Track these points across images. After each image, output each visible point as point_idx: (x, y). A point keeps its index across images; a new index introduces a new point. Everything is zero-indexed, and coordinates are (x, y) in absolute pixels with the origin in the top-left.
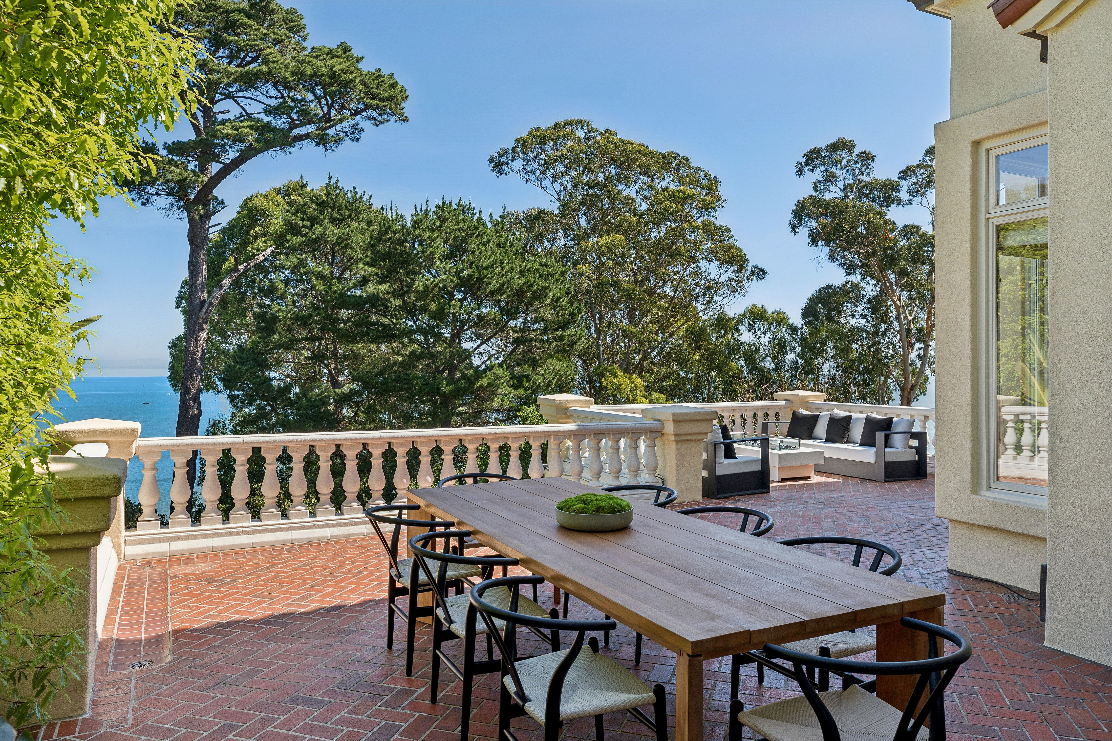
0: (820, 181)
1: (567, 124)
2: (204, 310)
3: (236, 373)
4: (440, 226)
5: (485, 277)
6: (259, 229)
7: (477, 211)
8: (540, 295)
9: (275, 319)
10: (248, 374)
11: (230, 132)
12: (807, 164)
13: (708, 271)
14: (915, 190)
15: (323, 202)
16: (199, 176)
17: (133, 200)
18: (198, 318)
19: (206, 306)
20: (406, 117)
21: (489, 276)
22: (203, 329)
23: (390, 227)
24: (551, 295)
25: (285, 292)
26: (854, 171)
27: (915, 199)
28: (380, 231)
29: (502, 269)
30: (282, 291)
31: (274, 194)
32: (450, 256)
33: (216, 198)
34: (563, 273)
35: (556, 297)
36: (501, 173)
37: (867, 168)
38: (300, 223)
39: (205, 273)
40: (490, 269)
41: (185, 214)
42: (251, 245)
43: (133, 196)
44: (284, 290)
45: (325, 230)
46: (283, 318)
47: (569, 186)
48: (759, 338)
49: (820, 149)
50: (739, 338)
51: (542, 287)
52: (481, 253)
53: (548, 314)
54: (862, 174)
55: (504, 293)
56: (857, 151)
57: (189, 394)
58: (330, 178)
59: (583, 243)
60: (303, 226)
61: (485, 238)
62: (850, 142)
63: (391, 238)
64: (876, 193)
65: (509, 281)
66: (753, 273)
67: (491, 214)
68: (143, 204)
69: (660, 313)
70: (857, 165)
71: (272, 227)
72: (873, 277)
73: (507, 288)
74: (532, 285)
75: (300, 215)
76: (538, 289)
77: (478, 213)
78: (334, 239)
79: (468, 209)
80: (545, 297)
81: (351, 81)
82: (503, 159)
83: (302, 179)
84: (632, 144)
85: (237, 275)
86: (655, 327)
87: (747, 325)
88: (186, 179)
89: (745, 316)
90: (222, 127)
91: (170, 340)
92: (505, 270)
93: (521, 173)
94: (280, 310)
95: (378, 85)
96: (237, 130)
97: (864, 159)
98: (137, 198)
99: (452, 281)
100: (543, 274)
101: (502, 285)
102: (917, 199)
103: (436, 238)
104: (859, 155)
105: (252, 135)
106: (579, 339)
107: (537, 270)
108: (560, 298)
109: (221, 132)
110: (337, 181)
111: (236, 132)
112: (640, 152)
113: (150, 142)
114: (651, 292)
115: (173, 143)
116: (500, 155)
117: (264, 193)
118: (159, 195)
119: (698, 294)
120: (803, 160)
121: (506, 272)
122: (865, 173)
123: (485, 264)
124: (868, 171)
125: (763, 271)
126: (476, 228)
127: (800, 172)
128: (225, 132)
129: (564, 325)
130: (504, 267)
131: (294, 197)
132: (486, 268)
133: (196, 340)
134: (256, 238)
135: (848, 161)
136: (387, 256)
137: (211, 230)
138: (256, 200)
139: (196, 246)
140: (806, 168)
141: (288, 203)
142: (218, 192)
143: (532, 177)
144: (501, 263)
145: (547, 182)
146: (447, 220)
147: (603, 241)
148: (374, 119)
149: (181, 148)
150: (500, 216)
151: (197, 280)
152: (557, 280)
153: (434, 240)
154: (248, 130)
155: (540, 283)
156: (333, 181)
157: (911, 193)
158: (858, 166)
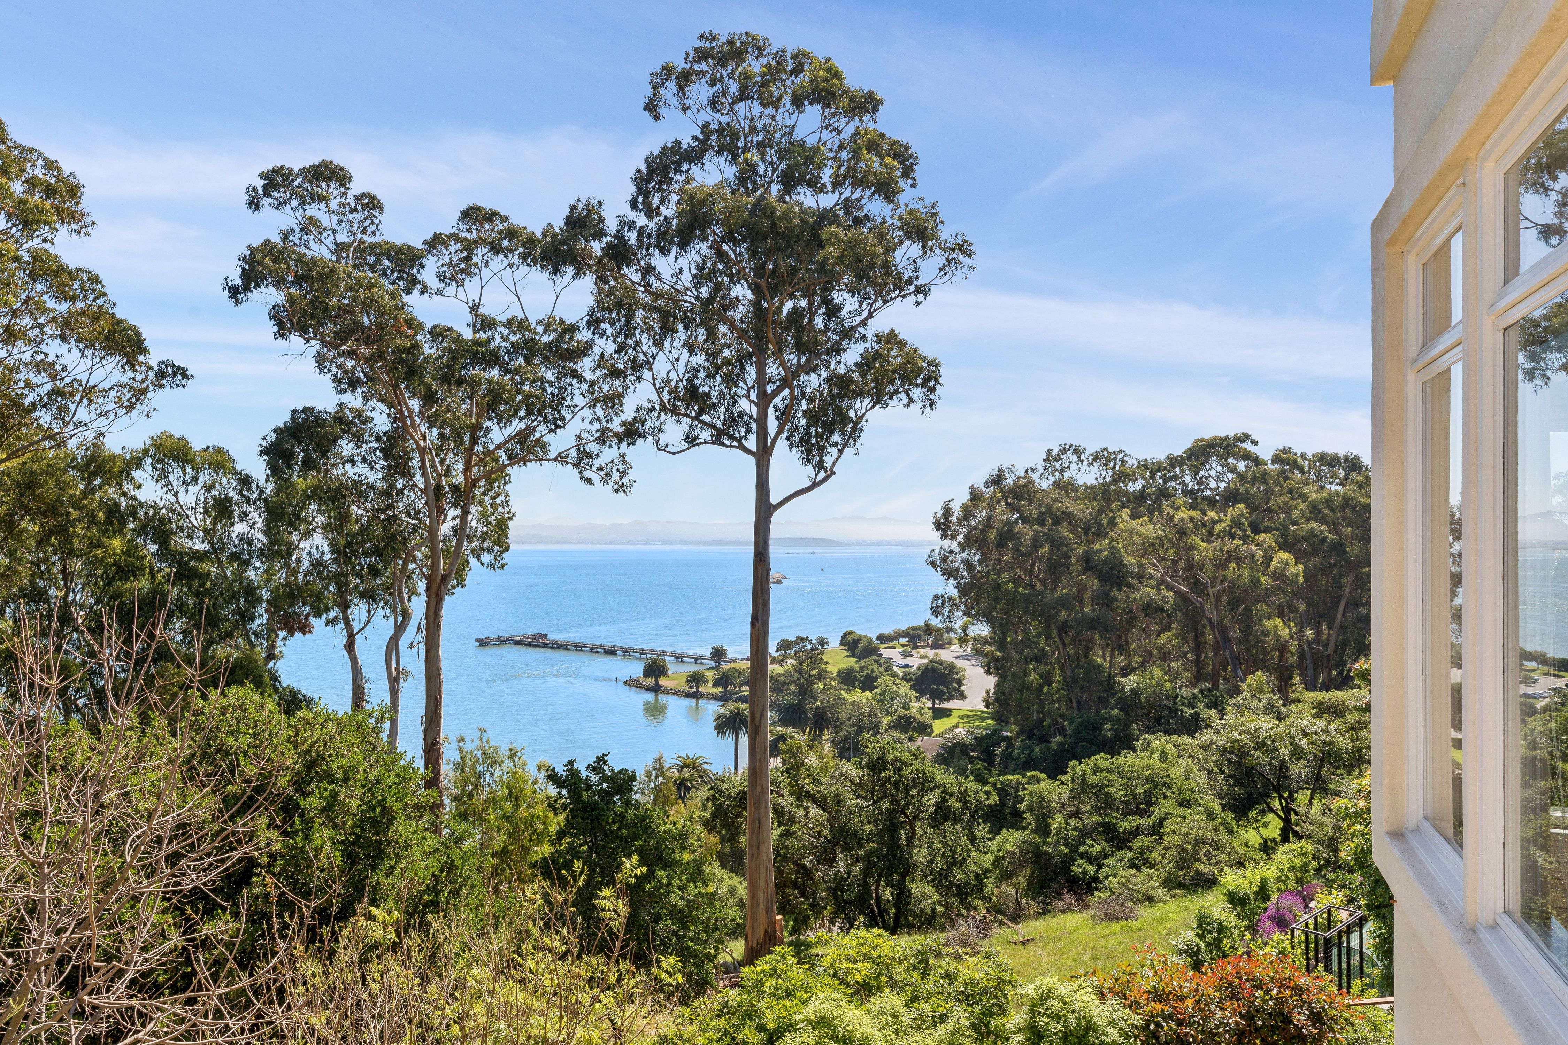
0: (292, 230)
13: (61, 361)
14: (448, 275)
26: (351, 224)
27: (447, 288)
37: (372, 223)
48: (176, 495)
49: (290, 170)
50: (137, 493)
54: (364, 232)
56: (356, 188)
62: (342, 169)
64: (387, 263)
66: (161, 375)
70: (354, 215)
72: (381, 400)
87: (149, 469)
89: (146, 452)
97: (364, 207)
102: (451, 290)
104: (359, 198)
119: (33, 404)
120: (259, 184)
122: (370, 230)
124: (373, 228)
125: (183, 372)
127: (254, 204)
135: (341, 205)
140: (266, 201)
157: (442, 278)
158: (358, 216)
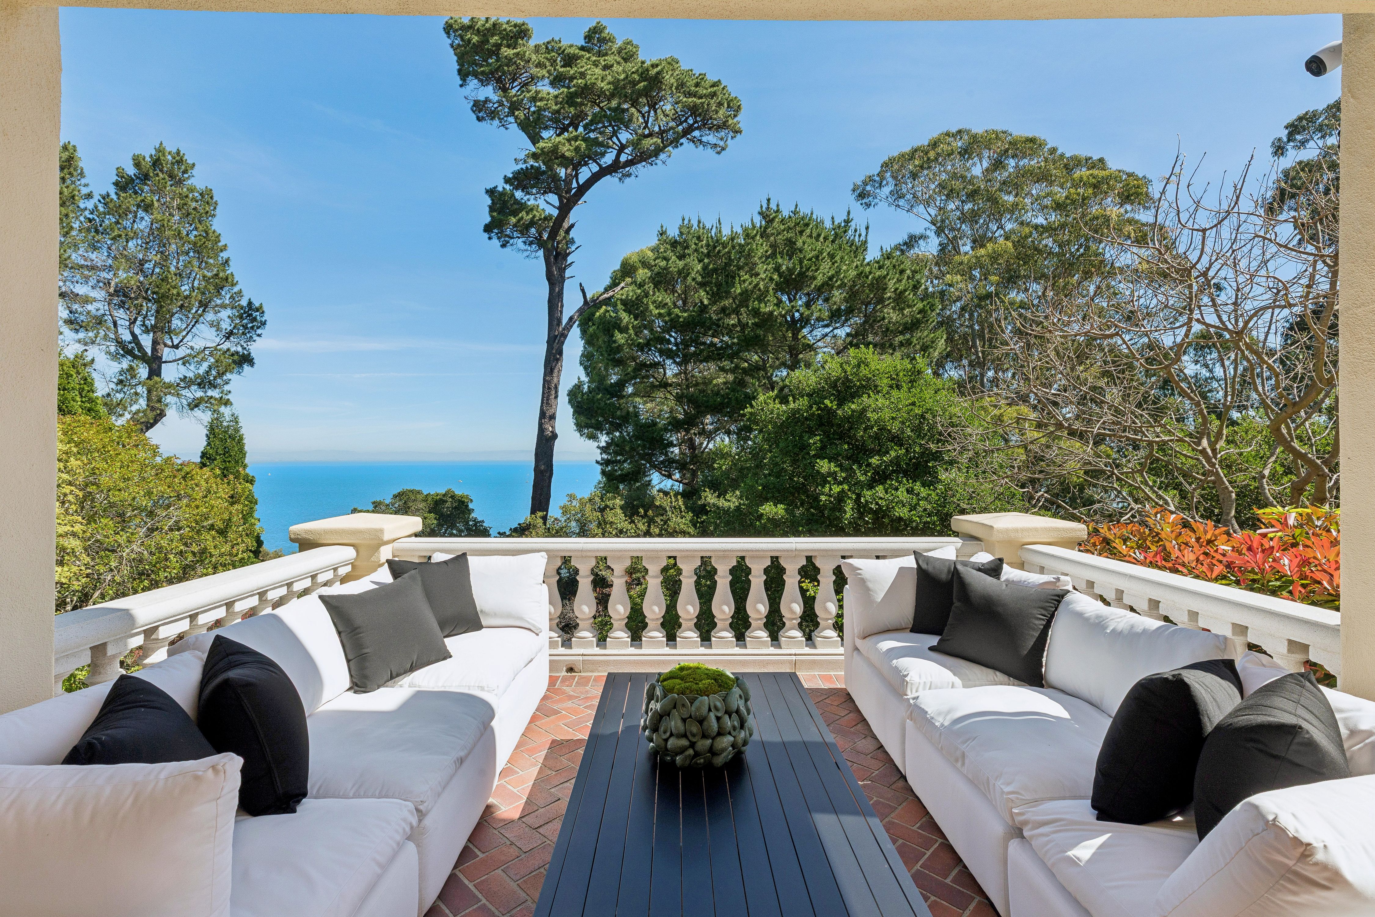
1: (946, 137)
2: (557, 341)
12: (1290, 138)
15: (676, 241)
18: (554, 349)
19: (558, 338)
20: (741, 130)
22: (557, 359)
36: (868, 205)
39: (559, 309)
40: (814, 260)
41: (541, 254)
43: (499, 241)
57: (546, 418)
58: (683, 220)
67: (833, 220)
81: (658, 73)
82: (867, 189)
83: (662, 227)
93: (890, 200)
95: (697, 85)
110: (690, 221)
116: (865, 183)
118: (514, 236)
133: (552, 369)
139: (554, 284)
143: (902, 202)
147: (982, 251)
148: (715, 145)
151: (553, 316)
156: (686, 222)
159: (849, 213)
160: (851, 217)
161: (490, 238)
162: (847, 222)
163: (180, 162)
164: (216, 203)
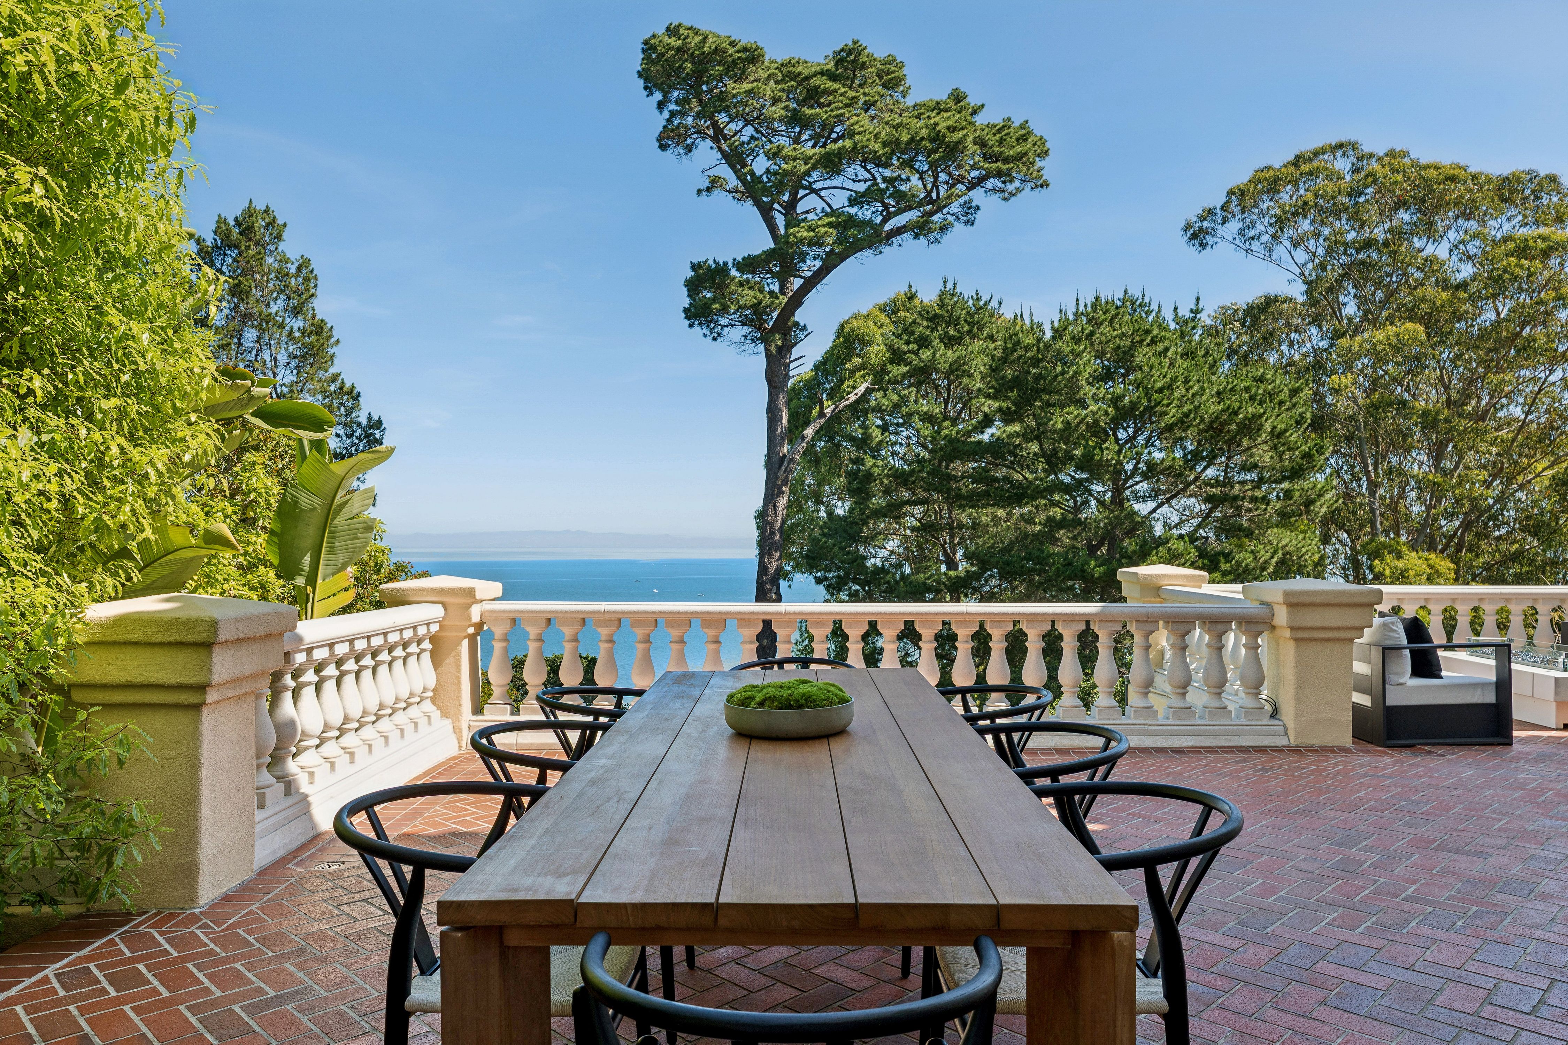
1: (1316, 154)
2: (783, 468)
3: (822, 548)
4: (1092, 334)
5: (1158, 404)
6: (856, 360)
7: (1154, 306)
8: (1250, 427)
9: (869, 477)
10: (836, 549)
11: (805, 234)
15: (936, 316)
16: (778, 298)
17: (705, 335)
18: (777, 478)
19: (785, 463)
20: (1046, 181)
21: (1165, 402)
22: (783, 493)
23: (1018, 342)
24: (1268, 427)
25: (881, 441)
28: (1005, 349)
29: (1187, 390)
30: (878, 440)
31: (878, 313)
32: (1107, 376)
33: (797, 324)
34: (1294, 392)
35: (1278, 430)
36: (1203, 246)
38: (905, 348)
39: (785, 421)
40: (1166, 392)
41: (761, 348)
42: (847, 383)
43: (705, 331)
44: (880, 438)
45: (934, 354)
46: (879, 475)
47: (1321, 251)
51: (1254, 415)
52: (1151, 368)
53: (1264, 456)
55: (1189, 427)
57: (766, 574)
58: (945, 282)
59: (1344, 342)
60: (909, 351)
61: (1160, 347)
63: (1020, 357)
65: (1197, 408)
67: (1176, 309)
68: (715, 339)
69: (1494, 450)
71: (872, 356)
73: (1195, 419)
74: (1236, 413)
75: (905, 337)
76: (1245, 418)
77: (1156, 309)
78: (947, 365)
79: (1140, 305)
80: (1259, 430)
81: (961, 141)
82: (1206, 224)
83: (910, 287)
84: (1436, 168)
85: (822, 421)
86: (1484, 475)
88: (760, 302)
90: (796, 229)
91: (756, 508)
92: (1191, 392)
93: (1237, 242)
94: (874, 465)
95: (1002, 141)
96: (813, 230)
98: (708, 333)
99: (1106, 413)
100: (1256, 394)
101: (1187, 415)
103: (1083, 352)
105: (830, 235)
106: (1320, 495)
107: (1247, 389)
108: (1286, 431)
109: (795, 237)
110: (955, 285)
111: (812, 234)
112: (1453, 179)
113: (721, 262)
114: (1481, 416)
115: (744, 258)
116: (1202, 219)
117: (865, 313)
118: (732, 326)
121: (1193, 395)
123: (1159, 385)
126: (1148, 332)
128: (799, 235)
129: (1296, 473)
130: (1192, 387)
131: (901, 314)
132: (1160, 390)
133: (775, 506)
134: (853, 372)
136: (1016, 382)
137: (792, 366)
138: (854, 322)
139: (775, 387)
141: (895, 323)
142: (800, 316)
143: (1255, 246)
144: (1186, 381)
145: (1281, 251)
146: (1101, 323)
147: (1380, 335)
148: (1001, 191)
149: (751, 264)
150: (1192, 311)
151: (776, 431)
152: (1281, 403)
153: (1079, 355)
154: (827, 229)
155: (1250, 410)
156: (949, 285)
159: (1198, 299)
160: (1201, 306)
161: (691, 326)
162: (1196, 311)
163: (272, 223)
164: (316, 278)
